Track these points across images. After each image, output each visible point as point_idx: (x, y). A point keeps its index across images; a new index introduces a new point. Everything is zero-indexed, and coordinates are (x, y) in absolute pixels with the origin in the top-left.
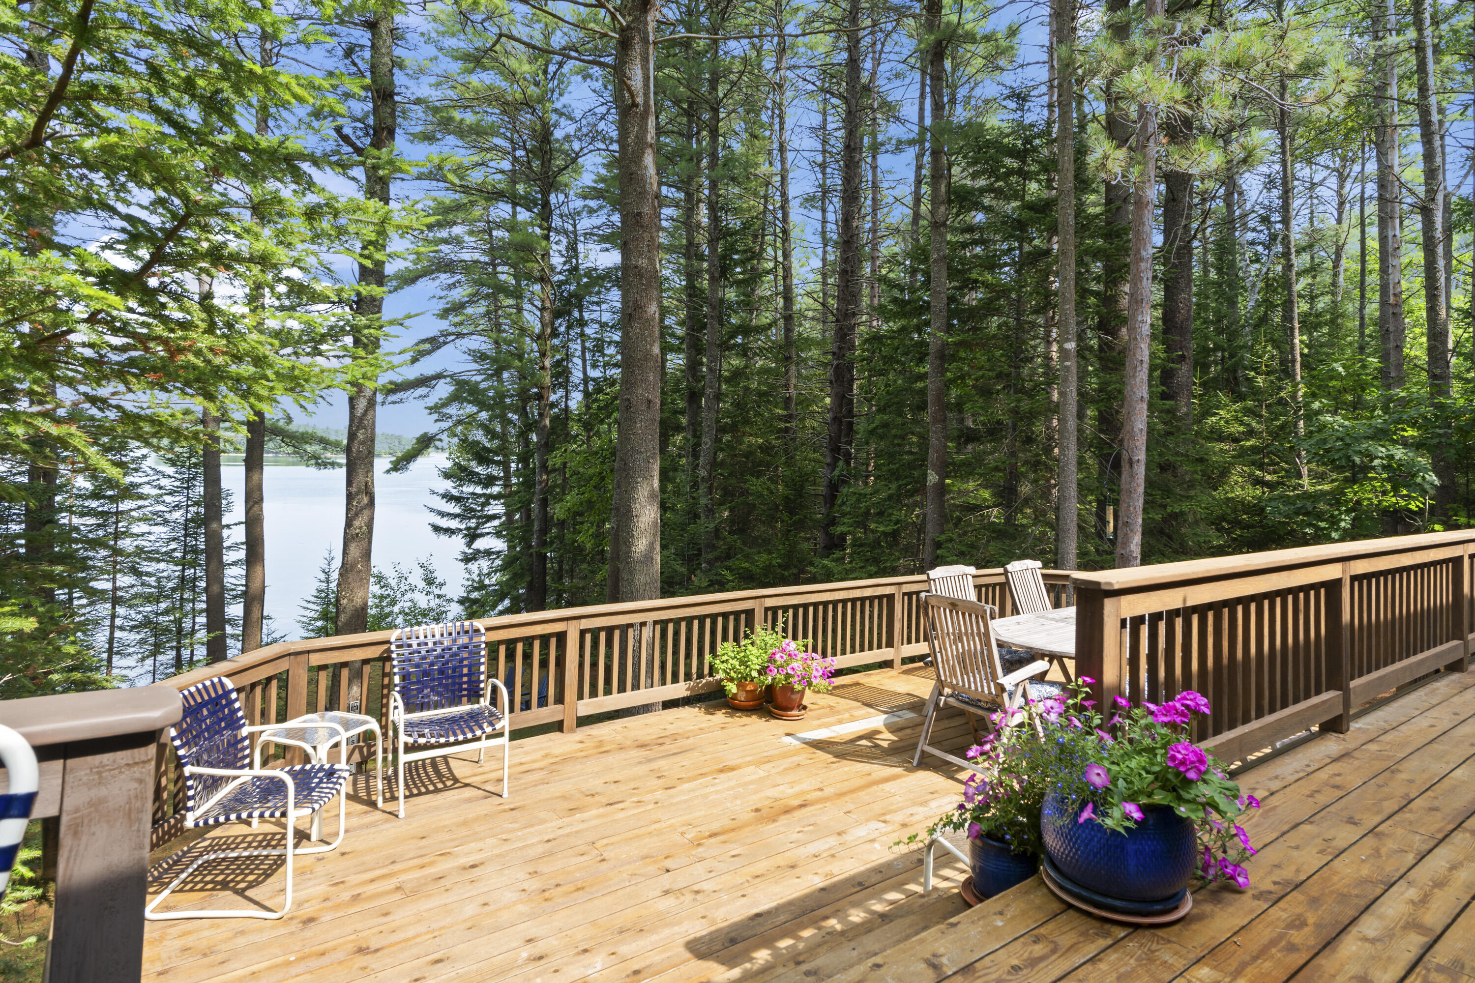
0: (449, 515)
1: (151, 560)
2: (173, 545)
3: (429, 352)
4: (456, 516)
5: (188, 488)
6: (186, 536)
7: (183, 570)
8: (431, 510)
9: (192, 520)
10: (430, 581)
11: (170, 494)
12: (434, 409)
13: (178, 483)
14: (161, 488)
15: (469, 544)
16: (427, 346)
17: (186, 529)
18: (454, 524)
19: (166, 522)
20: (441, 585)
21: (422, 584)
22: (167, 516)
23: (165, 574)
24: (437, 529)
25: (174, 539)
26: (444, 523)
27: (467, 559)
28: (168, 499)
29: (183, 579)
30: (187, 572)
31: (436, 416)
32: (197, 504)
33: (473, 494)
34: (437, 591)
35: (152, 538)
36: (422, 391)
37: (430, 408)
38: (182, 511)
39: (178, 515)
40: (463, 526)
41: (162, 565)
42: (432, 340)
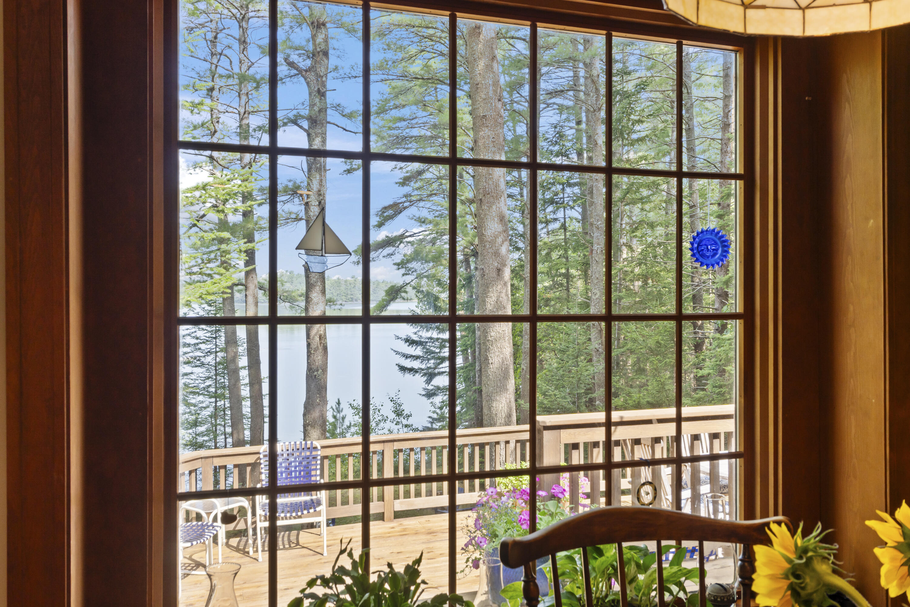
0: (411, 356)
1: (194, 393)
2: (208, 383)
3: (391, 217)
4: (417, 358)
5: (215, 338)
6: (216, 375)
7: (216, 402)
8: (397, 353)
9: (220, 363)
10: (399, 413)
11: (204, 343)
12: (400, 265)
13: (208, 335)
14: (197, 338)
15: (428, 382)
16: (390, 212)
17: (216, 370)
18: (416, 364)
19: (202, 365)
20: (409, 416)
21: (392, 416)
22: (203, 359)
23: (204, 405)
24: (403, 369)
25: (208, 378)
26: (408, 364)
27: (430, 395)
28: (203, 346)
29: (216, 408)
30: (219, 404)
31: (403, 271)
32: (221, 351)
33: (431, 338)
34: (405, 422)
35: (193, 377)
36: (389, 250)
37: (398, 264)
38: (213, 356)
39: (210, 359)
40: (423, 367)
41: (201, 398)
42: (394, 206)
